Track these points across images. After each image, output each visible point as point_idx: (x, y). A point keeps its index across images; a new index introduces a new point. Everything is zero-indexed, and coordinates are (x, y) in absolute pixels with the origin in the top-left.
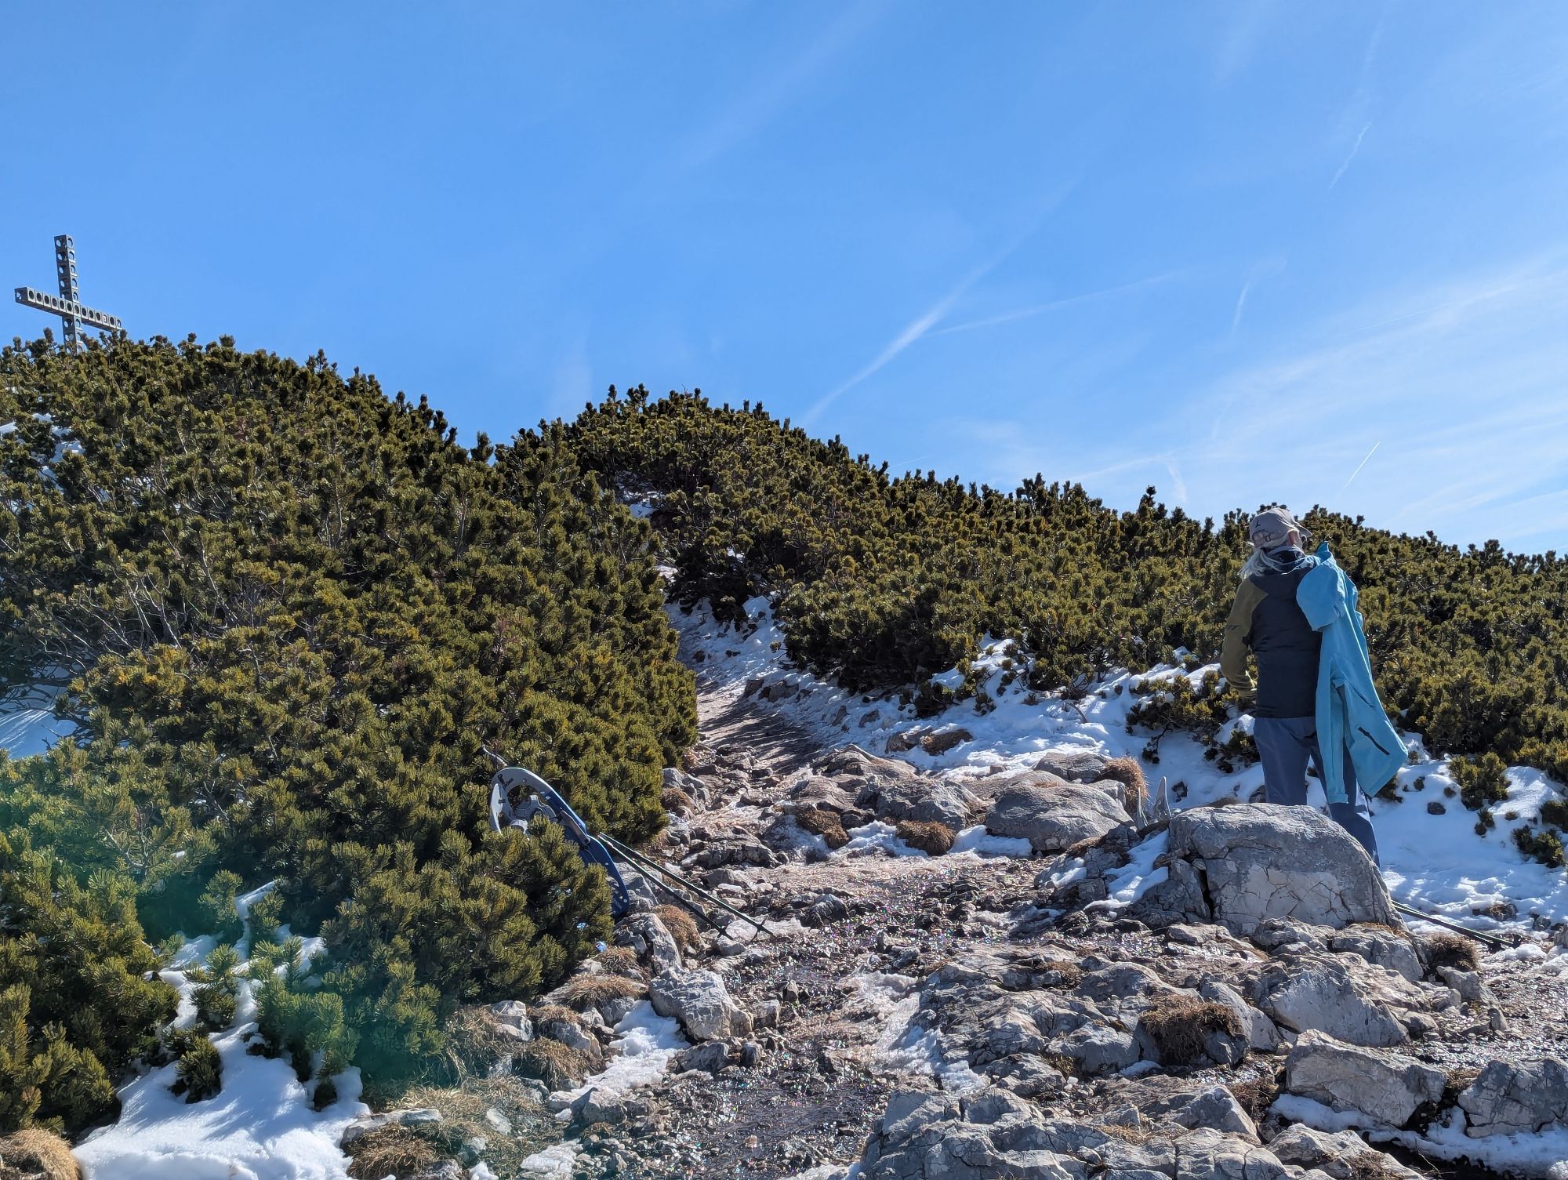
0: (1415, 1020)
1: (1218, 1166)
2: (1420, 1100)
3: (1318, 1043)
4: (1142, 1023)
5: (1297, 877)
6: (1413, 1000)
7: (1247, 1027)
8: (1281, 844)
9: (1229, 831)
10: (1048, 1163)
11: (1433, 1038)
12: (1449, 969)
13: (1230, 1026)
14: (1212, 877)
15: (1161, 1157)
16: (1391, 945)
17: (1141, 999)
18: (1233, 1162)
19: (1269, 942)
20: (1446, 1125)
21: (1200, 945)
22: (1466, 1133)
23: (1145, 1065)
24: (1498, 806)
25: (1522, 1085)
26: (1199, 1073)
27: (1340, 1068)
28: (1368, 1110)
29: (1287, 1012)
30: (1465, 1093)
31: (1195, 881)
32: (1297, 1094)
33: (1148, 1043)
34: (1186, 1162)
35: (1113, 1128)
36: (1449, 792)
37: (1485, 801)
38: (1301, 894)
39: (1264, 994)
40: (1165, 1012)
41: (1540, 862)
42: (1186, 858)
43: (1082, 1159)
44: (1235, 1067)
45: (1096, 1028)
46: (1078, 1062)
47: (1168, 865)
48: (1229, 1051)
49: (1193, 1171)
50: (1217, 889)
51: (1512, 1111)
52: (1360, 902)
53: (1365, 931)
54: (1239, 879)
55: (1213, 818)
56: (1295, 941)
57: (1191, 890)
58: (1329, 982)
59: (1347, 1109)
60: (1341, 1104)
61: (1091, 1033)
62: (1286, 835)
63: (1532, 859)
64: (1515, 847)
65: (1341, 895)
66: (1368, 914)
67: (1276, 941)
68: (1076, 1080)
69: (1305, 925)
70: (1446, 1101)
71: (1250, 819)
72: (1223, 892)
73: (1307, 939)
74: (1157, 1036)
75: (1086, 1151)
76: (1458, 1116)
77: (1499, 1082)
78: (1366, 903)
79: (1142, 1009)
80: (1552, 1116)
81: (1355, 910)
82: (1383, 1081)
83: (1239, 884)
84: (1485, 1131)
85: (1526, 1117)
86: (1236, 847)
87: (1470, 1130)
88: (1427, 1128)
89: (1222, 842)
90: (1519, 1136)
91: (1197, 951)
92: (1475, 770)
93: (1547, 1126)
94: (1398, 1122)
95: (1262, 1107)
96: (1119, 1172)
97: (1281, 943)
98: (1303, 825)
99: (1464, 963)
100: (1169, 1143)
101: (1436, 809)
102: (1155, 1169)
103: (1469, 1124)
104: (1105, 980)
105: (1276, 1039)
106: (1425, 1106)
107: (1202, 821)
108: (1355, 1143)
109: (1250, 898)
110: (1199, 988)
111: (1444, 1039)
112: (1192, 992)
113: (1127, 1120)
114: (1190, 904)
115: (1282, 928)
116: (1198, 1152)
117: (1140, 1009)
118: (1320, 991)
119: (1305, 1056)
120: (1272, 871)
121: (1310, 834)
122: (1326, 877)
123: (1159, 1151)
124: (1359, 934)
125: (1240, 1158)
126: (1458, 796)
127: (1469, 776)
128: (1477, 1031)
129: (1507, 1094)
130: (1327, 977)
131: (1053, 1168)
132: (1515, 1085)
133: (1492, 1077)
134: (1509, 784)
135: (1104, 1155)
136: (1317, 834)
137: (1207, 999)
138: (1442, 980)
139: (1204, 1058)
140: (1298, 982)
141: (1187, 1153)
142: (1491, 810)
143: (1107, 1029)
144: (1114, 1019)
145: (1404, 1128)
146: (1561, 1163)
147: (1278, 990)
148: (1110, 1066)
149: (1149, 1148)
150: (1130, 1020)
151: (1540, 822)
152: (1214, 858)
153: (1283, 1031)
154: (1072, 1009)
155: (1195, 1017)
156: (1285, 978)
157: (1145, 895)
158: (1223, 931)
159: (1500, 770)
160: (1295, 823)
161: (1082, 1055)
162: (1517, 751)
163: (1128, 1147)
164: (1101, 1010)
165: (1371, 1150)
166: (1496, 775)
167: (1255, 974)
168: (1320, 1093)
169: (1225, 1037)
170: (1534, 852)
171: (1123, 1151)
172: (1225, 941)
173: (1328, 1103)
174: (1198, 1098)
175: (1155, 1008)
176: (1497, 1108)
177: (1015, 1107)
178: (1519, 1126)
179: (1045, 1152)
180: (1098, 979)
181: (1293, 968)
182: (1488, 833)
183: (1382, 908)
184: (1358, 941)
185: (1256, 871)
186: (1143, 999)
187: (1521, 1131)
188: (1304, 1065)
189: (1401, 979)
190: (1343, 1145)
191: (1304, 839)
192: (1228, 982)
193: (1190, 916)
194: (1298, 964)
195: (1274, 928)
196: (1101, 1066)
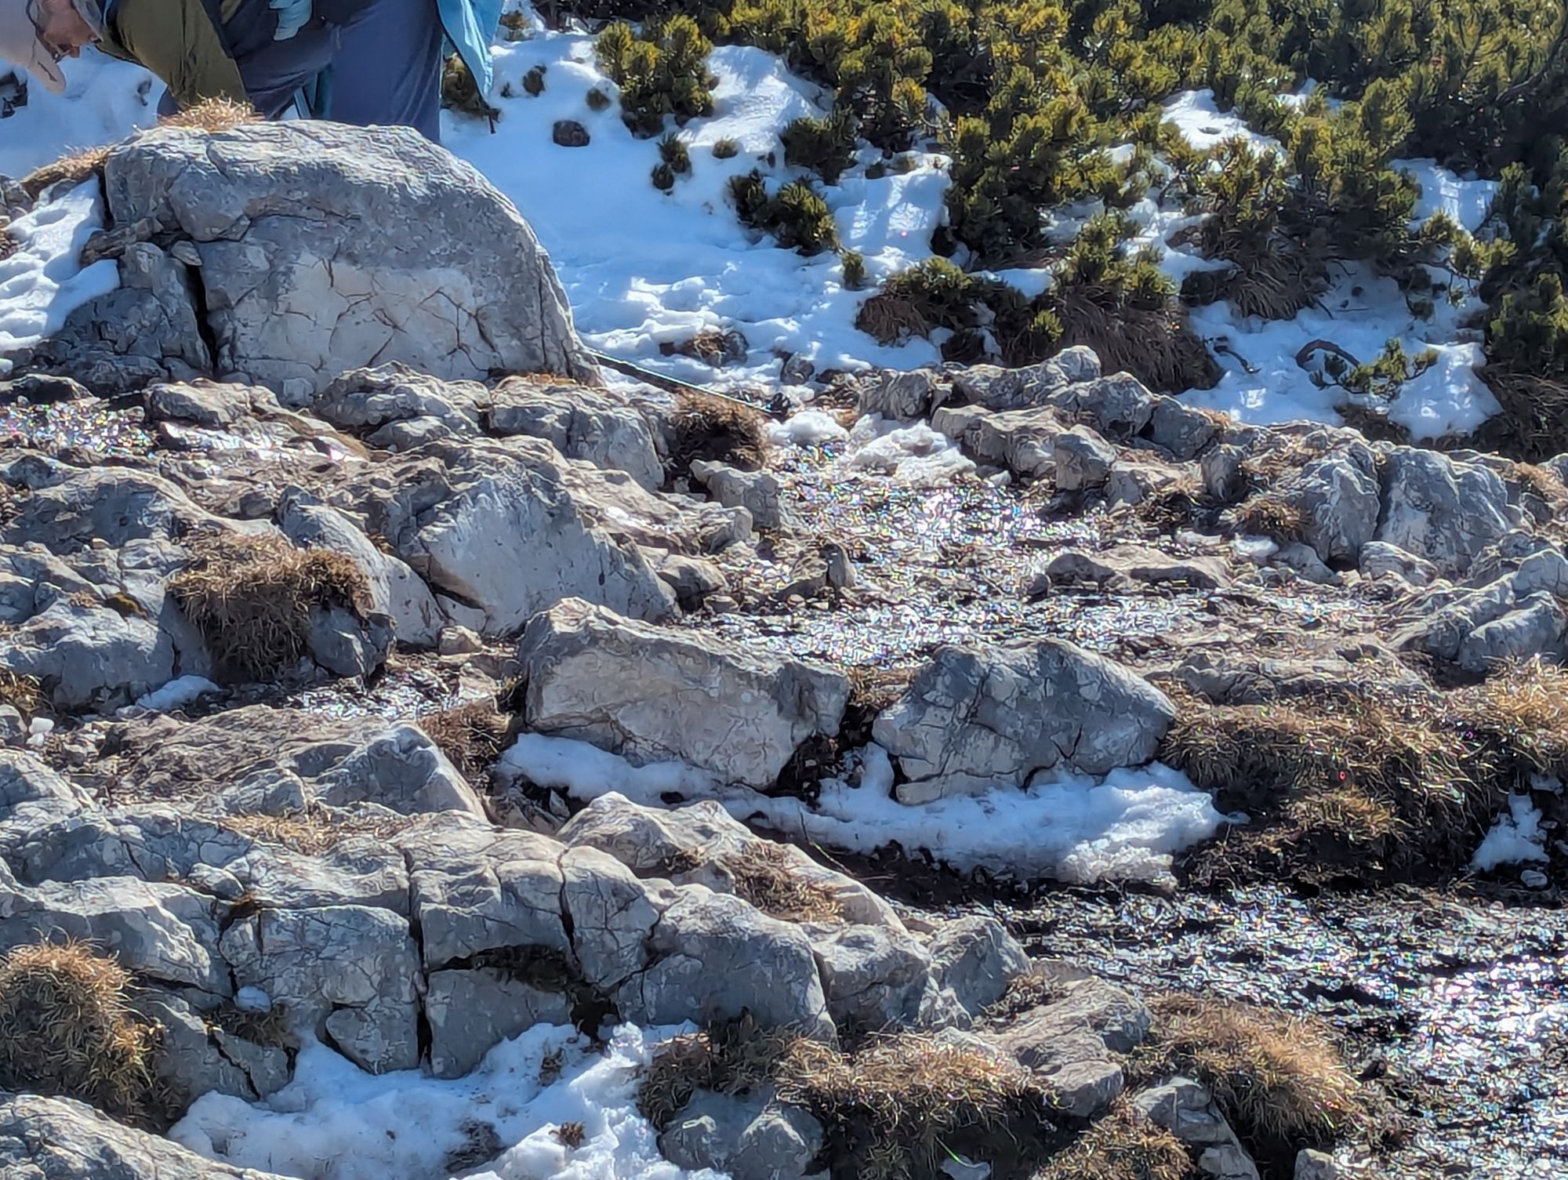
0: (688, 572)
1: (507, 888)
2: (802, 732)
3: (599, 626)
4: (174, 597)
5: (392, 280)
6: (668, 531)
7: (380, 597)
8: (359, 207)
9: (250, 180)
10: (141, 903)
11: (726, 607)
12: (716, 466)
13: (356, 596)
14: (214, 279)
15: (376, 876)
16: (607, 419)
17: (161, 545)
18: (538, 880)
19: (359, 418)
20: (854, 782)
21: (225, 427)
22: (893, 795)
23: (189, 685)
24: (696, 130)
25: (1000, 693)
26: (305, 699)
27: (647, 676)
28: (699, 758)
29: (455, 564)
30: (888, 715)
31: (180, 289)
32: (550, 732)
33: (189, 639)
34: (432, 885)
35: (254, 822)
36: (596, 100)
37: (668, 119)
38: (401, 314)
39: (405, 528)
40: (225, 572)
41: (784, 243)
42: (155, 238)
43: (206, 890)
44: (371, 681)
45: (78, 610)
46: (48, 685)
47: (117, 256)
48: (358, 649)
49: (451, 901)
50: (226, 305)
51: (981, 748)
52: (517, 332)
53: (550, 391)
54: (271, 285)
55: (212, 154)
56: (415, 415)
57: (172, 311)
58: (532, 497)
59: (655, 758)
60: (643, 748)
61: (69, 621)
62: (371, 191)
63: (767, 239)
64: (733, 214)
65: (477, 316)
66: (532, 355)
67: (375, 416)
68: (49, 723)
69: (434, 382)
70: (852, 735)
71: (292, 155)
72: (239, 312)
73: (439, 410)
74: (210, 625)
75: (212, 875)
76: (878, 765)
77: (958, 690)
78: (529, 332)
79: (170, 566)
80: (1053, 754)
81: (507, 348)
82: (731, 699)
83: (272, 296)
84: (930, 790)
85: (1006, 757)
86: (265, 215)
87: (903, 789)
88: (817, 788)
89: (235, 205)
90: (995, 797)
91: (228, 442)
92: (653, 53)
93: (1046, 775)
94: (760, 780)
95: (482, 762)
96: (290, 914)
97: (385, 420)
98: (401, 170)
99: (741, 452)
100: (386, 845)
101: (570, 135)
102: (371, 902)
103: (900, 778)
104: (71, 507)
105: (436, 621)
106: (812, 745)
107: (190, 159)
108: (727, 827)
109: (297, 324)
110: (276, 517)
111: (746, 609)
112: (261, 527)
113: (279, 804)
114: (172, 340)
115: (386, 388)
116: (452, 862)
117: (166, 568)
118: (516, 520)
119: (573, 653)
120: (341, 267)
121: (418, 187)
122: (451, 278)
123: (368, 864)
124: (539, 398)
125: (551, 868)
126: (615, 108)
127: (639, 65)
128: (805, 589)
129: (972, 714)
130: (527, 489)
131: (150, 913)
132: (987, 696)
133: (943, 681)
134: (714, 83)
135: (248, 880)
136: (431, 186)
137: (299, 540)
138: (702, 488)
139: (307, 666)
140: (474, 499)
141: (431, 865)
142: (683, 137)
143: (101, 613)
144: (114, 590)
145: (773, 791)
146: (1083, 847)
147: (436, 518)
148: (116, 691)
149: (343, 860)
150: (149, 591)
151: (780, 162)
152: (218, 240)
153: (448, 602)
154: (17, 571)
155: (289, 580)
156: (448, 494)
157: (71, 319)
158: (265, 396)
159: (700, 53)
160: (385, 164)
161: (53, 669)
162: (727, 14)
163: (296, 860)
164: (82, 572)
165: (757, 839)
166: (690, 64)
167: (386, 485)
168: (596, 728)
169: (349, 620)
170: (771, 224)
171: (287, 867)
172: (274, 417)
173: (615, 749)
174: (361, 750)
175: (202, 565)
176: (953, 744)
177: (41, 787)
178: (992, 777)
179: (128, 880)
180: (54, 506)
181: (458, 470)
182: (678, 184)
183: (559, 344)
184: (542, 412)
185: (308, 266)
186: (167, 547)
187: (999, 787)
188: (568, 672)
189: (634, 490)
190: (706, 832)
191: (406, 198)
192: (331, 502)
193: (175, 364)
194: (468, 462)
195: (368, 388)
196: (96, 692)
